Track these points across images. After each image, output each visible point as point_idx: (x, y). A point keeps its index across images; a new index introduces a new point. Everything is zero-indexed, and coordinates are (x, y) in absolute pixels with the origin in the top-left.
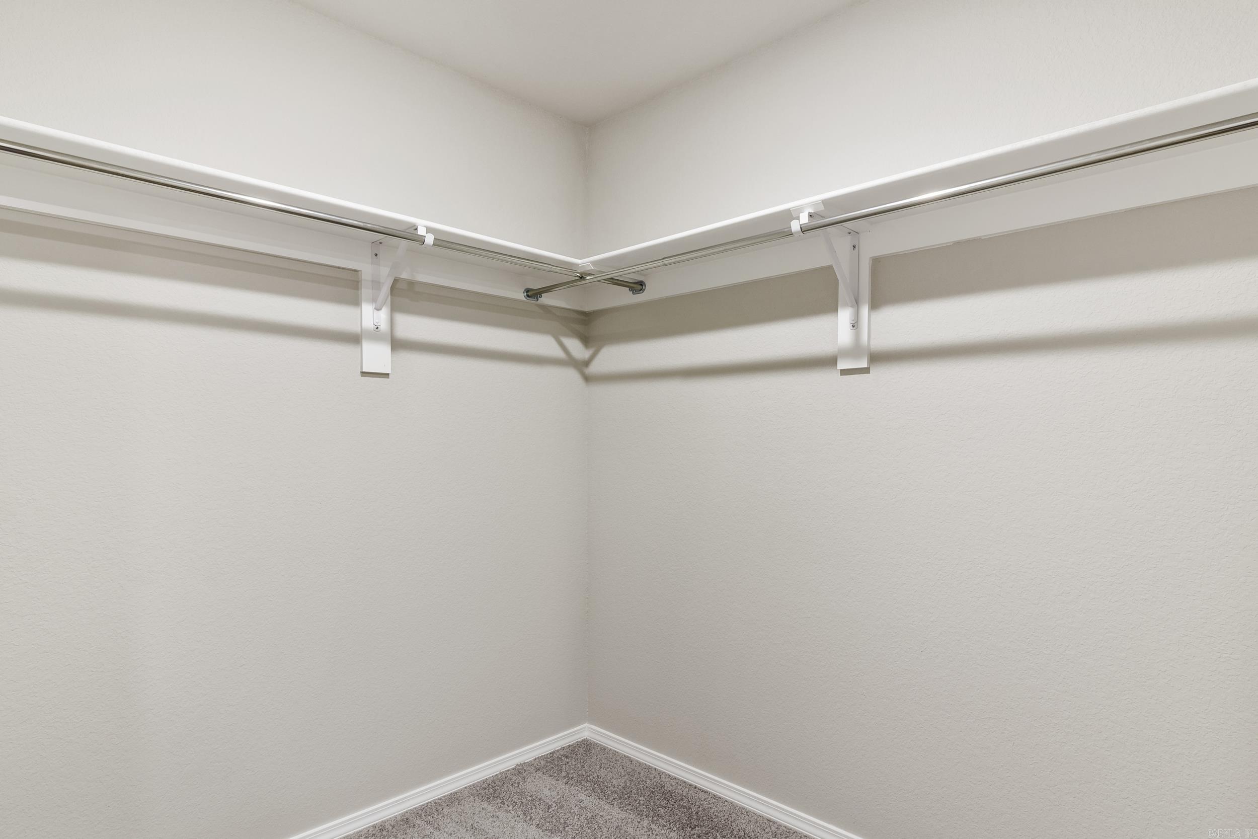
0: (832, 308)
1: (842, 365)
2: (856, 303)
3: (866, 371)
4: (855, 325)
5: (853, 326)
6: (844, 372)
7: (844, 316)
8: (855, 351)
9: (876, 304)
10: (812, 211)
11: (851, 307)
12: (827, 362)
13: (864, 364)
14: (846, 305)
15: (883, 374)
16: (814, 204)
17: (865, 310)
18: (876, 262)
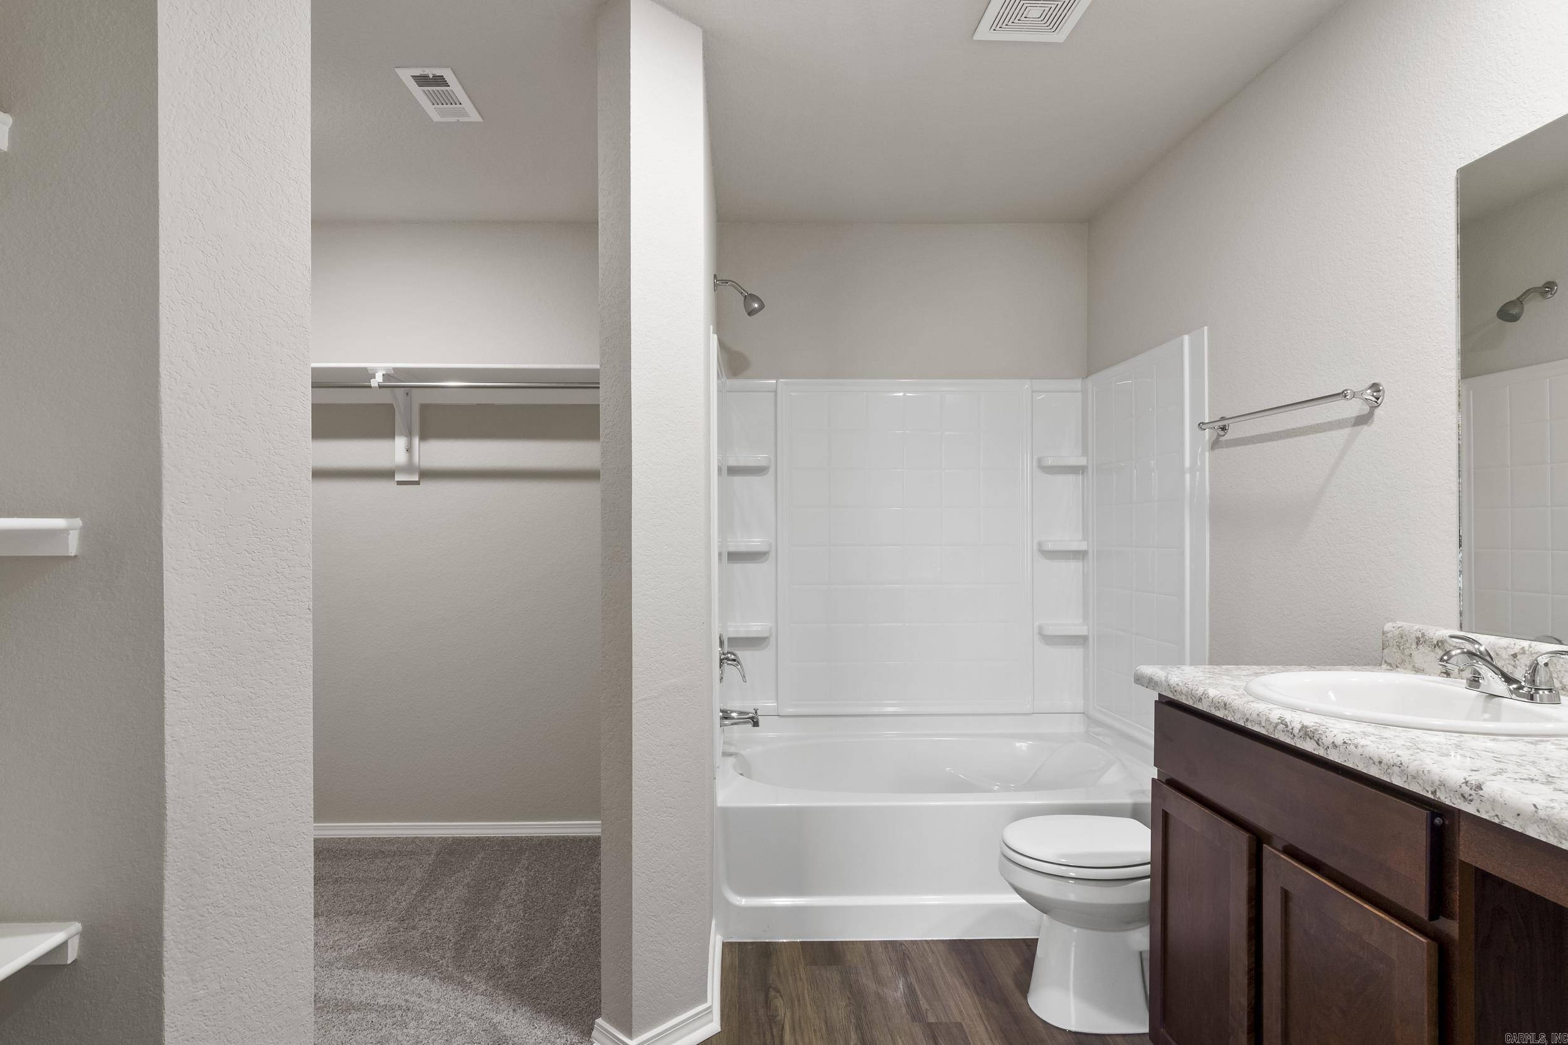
0: (391, 435)
1: (398, 478)
2: (409, 435)
3: (417, 483)
4: (409, 450)
5: (407, 451)
6: (400, 483)
7: (400, 442)
8: (409, 468)
9: (423, 437)
10: (384, 373)
11: (406, 436)
12: (386, 474)
13: (416, 478)
14: (401, 434)
15: (430, 487)
16: (387, 369)
17: (416, 441)
18: (424, 408)
